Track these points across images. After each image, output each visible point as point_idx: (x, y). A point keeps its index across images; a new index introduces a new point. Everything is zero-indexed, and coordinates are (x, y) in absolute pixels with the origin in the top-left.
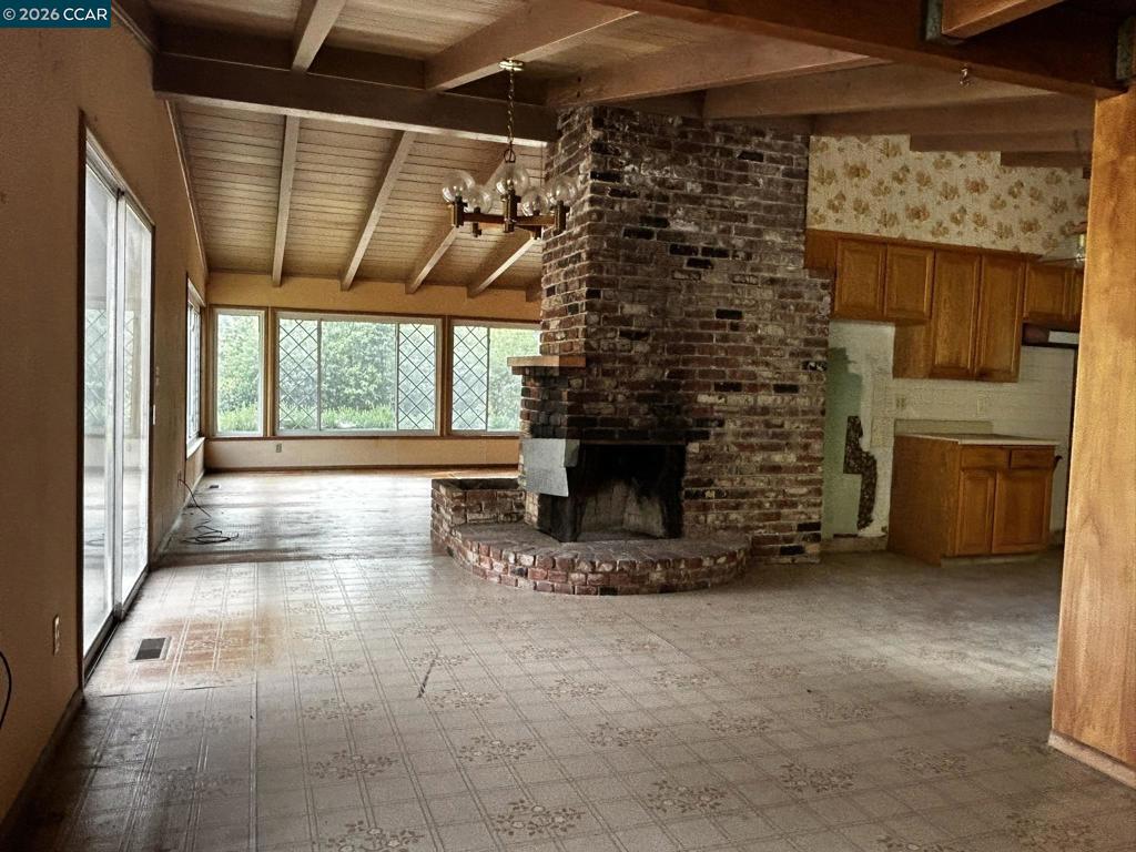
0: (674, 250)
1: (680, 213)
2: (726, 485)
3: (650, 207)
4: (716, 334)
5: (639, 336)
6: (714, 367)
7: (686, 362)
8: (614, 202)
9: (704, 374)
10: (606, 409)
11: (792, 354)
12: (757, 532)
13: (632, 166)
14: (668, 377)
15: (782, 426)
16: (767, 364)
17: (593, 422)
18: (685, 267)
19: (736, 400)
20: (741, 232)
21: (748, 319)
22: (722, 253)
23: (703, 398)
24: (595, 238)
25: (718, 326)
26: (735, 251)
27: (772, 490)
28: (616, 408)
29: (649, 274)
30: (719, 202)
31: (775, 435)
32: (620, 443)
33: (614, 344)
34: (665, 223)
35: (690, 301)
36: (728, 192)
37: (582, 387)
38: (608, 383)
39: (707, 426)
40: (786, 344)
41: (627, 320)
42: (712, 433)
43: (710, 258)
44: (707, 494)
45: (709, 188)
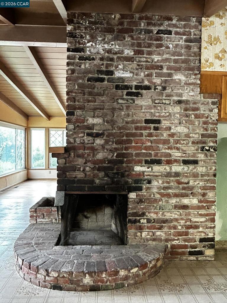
0: (117, 87)
1: (120, 67)
2: (153, 216)
3: (103, 64)
4: (145, 132)
5: (98, 135)
6: (144, 151)
7: (126, 149)
8: (81, 63)
9: (138, 155)
10: (80, 175)
11: (193, 143)
12: (174, 243)
13: (91, 43)
14: (116, 157)
15: (188, 183)
16: (178, 149)
17: (73, 182)
18: (125, 97)
20: (159, 75)
21: (165, 124)
22: (148, 88)
23: (138, 168)
24: (70, 84)
25: (145, 128)
26: (156, 86)
27: (182, 219)
28: (86, 174)
29: (103, 102)
30: (145, 59)
31: (184, 189)
32: (89, 193)
33: (84, 140)
34: (111, 73)
35: (128, 115)
36: (150, 53)
37: (66, 164)
38: (80, 161)
39: (141, 184)
40: (190, 137)
41: (91, 127)
42: (144, 187)
43: (140, 91)
44: (142, 221)
45: (138, 52)
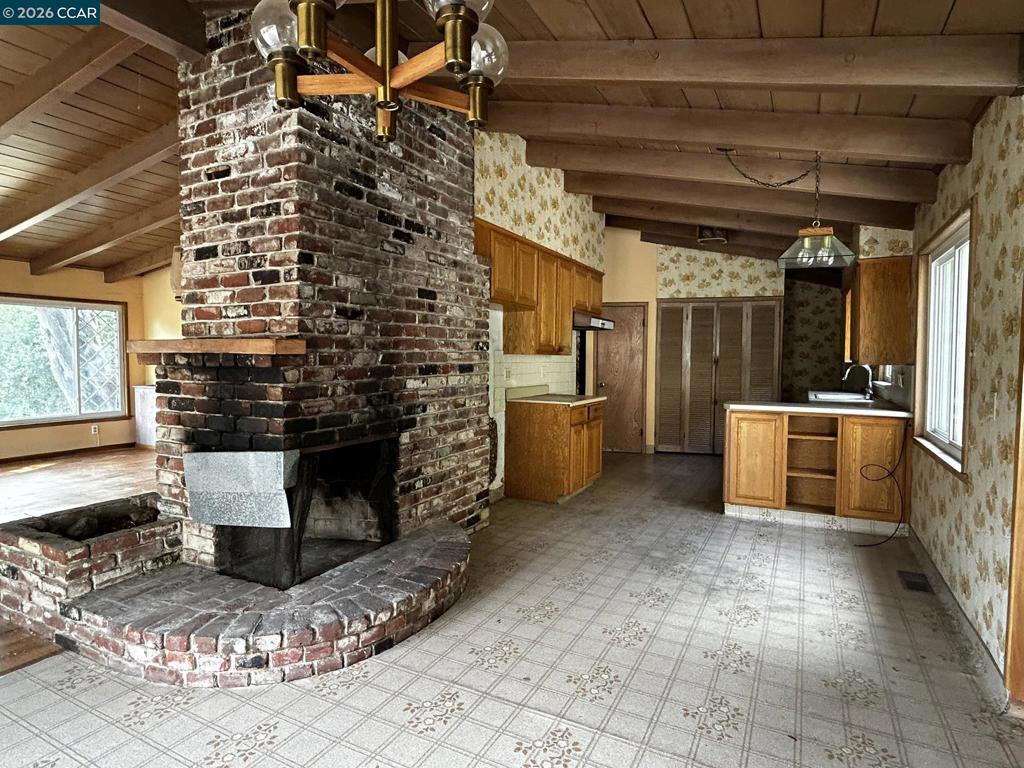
0: (382, 217)
1: (386, 175)
2: (429, 471)
3: (359, 161)
4: (418, 314)
5: (355, 315)
6: (417, 350)
7: (397, 344)
8: (324, 144)
9: (411, 357)
10: (325, 406)
11: (469, 336)
12: (452, 513)
13: (340, 104)
14: (382, 362)
15: (464, 405)
16: (454, 346)
17: (312, 424)
18: (391, 238)
19: (436, 382)
20: (434, 210)
21: (440, 301)
22: (420, 229)
23: (412, 384)
24: (305, 186)
25: (420, 306)
26: (429, 229)
27: (459, 468)
28: (336, 403)
29: (361, 242)
30: (416, 174)
31: (461, 415)
32: (342, 444)
33: (331, 324)
34: (372, 184)
35: (397, 277)
36: (422, 164)
37: (298, 381)
38: (327, 371)
39: (414, 413)
40: (466, 326)
41: (340, 296)
42: (418, 419)
43: (411, 232)
44: (417, 486)
45: (408, 156)
